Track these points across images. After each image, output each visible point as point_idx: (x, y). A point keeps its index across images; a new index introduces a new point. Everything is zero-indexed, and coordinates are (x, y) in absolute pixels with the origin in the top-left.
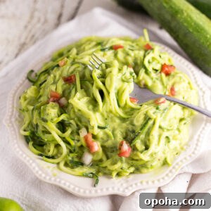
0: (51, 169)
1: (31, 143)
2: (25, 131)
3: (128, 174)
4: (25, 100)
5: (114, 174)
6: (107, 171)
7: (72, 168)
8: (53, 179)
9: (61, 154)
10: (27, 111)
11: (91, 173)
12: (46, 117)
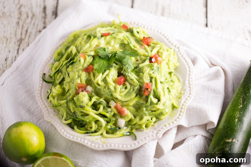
0: (99, 140)
1: (75, 127)
2: (66, 120)
3: (153, 124)
4: (54, 98)
5: (144, 126)
6: (137, 127)
7: (113, 133)
8: (105, 146)
9: (101, 126)
10: (60, 106)
11: (128, 132)
12: (82, 104)
